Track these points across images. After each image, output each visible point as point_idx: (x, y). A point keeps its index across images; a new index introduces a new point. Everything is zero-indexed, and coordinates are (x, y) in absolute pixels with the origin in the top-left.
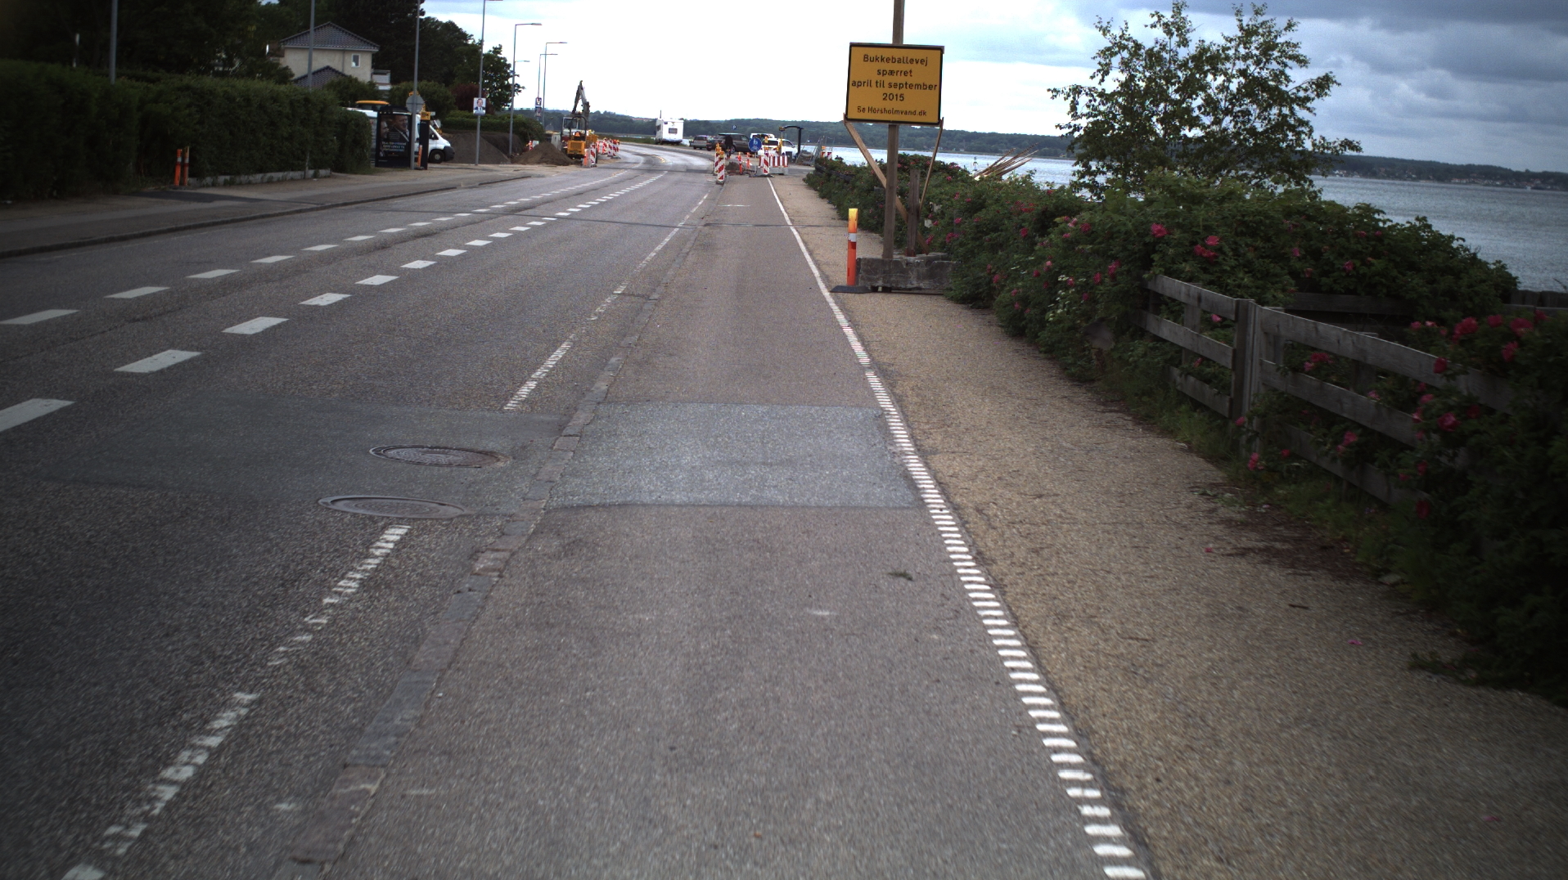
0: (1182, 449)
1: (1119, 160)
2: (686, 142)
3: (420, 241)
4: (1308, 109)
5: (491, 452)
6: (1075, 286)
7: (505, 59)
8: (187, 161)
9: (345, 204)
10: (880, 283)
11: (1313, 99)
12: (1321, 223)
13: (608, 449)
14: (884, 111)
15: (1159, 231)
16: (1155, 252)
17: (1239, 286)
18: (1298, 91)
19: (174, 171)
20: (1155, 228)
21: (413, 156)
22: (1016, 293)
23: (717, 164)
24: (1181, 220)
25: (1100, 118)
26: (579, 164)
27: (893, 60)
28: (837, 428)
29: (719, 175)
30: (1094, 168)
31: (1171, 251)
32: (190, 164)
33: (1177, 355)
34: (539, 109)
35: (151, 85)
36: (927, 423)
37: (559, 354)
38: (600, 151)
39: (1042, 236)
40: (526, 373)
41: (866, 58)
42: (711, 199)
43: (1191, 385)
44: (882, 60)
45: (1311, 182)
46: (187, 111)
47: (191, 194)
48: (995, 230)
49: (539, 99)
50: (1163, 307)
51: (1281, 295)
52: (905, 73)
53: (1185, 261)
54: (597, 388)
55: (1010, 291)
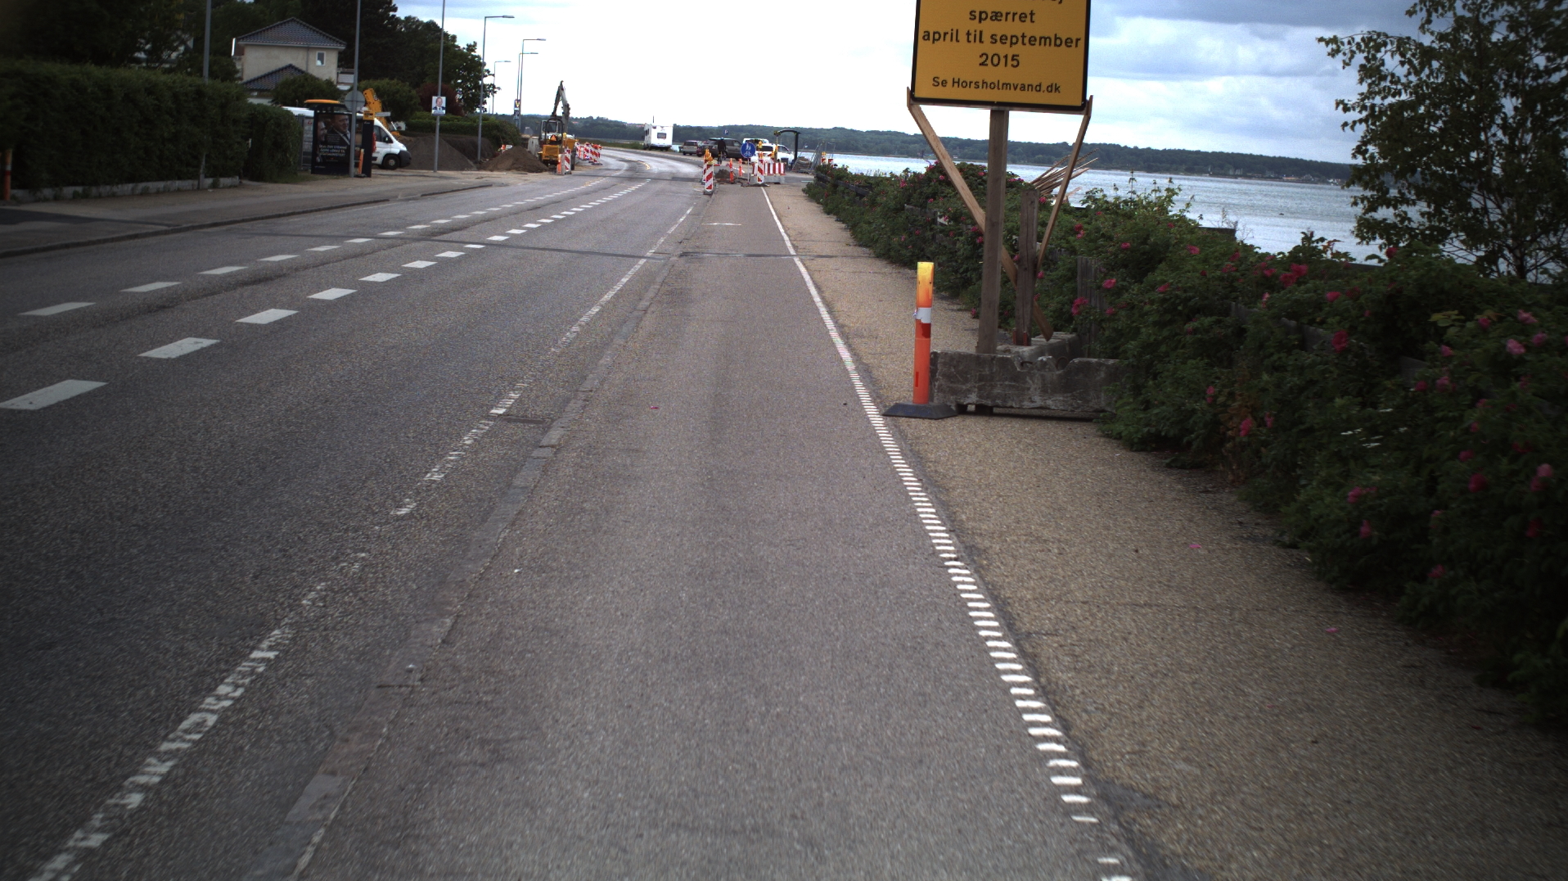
2: (676, 147)
7: (479, 57)
8: (9, 168)
10: (973, 399)
14: (982, 85)
26: (553, 171)
29: (708, 184)
32: (14, 172)
34: (517, 113)
38: (581, 157)
42: (695, 215)
49: (517, 102)
52: (1023, 17)
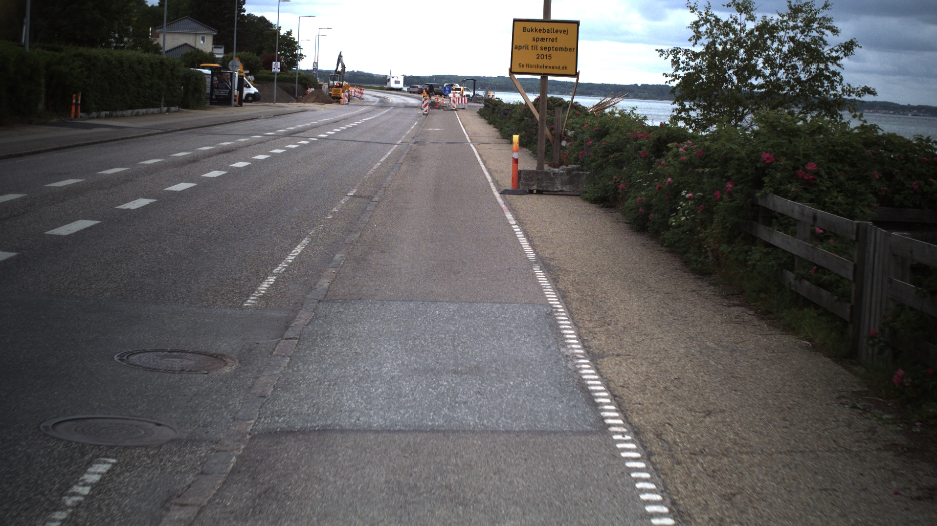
0: (807, 347)
1: (705, 101)
2: (405, 89)
3: (221, 156)
4: (838, 65)
5: (222, 355)
6: (694, 199)
7: (294, 39)
8: (79, 102)
9: (182, 130)
10: (535, 187)
11: (842, 58)
12: (891, 151)
13: (320, 354)
14: (537, 66)
15: (768, 158)
16: (766, 175)
17: (833, 203)
18: (831, 52)
19: (71, 109)
20: (764, 156)
21: (233, 98)
22: (640, 200)
23: (423, 103)
24: (785, 149)
25: (691, 71)
26: (339, 102)
27: (544, 31)
28: (516, 328)
29: (425, 109)
30: (687, 106)
31: (778, 175)
32: (81, 104)
33: (790, 261)
34: (315, 69)
35: (56, 53)
36: (590, 321)
37: (299, 249)
38: (353, 95)
39: (658, 157)
40: (269, 269)
41: (525, 29)
42: (419, 125)
43: (805, 288)
44: (536, 30)
45: (841, 116)
46: (79, 70)
47: (81, 123)
48: (618, 150)
49: (315, 63)
50: (774, 220)
51: (867, 211)
52: (553, 40)
53: (790, 183)
54: (320, 286)
55: (635, 197)
